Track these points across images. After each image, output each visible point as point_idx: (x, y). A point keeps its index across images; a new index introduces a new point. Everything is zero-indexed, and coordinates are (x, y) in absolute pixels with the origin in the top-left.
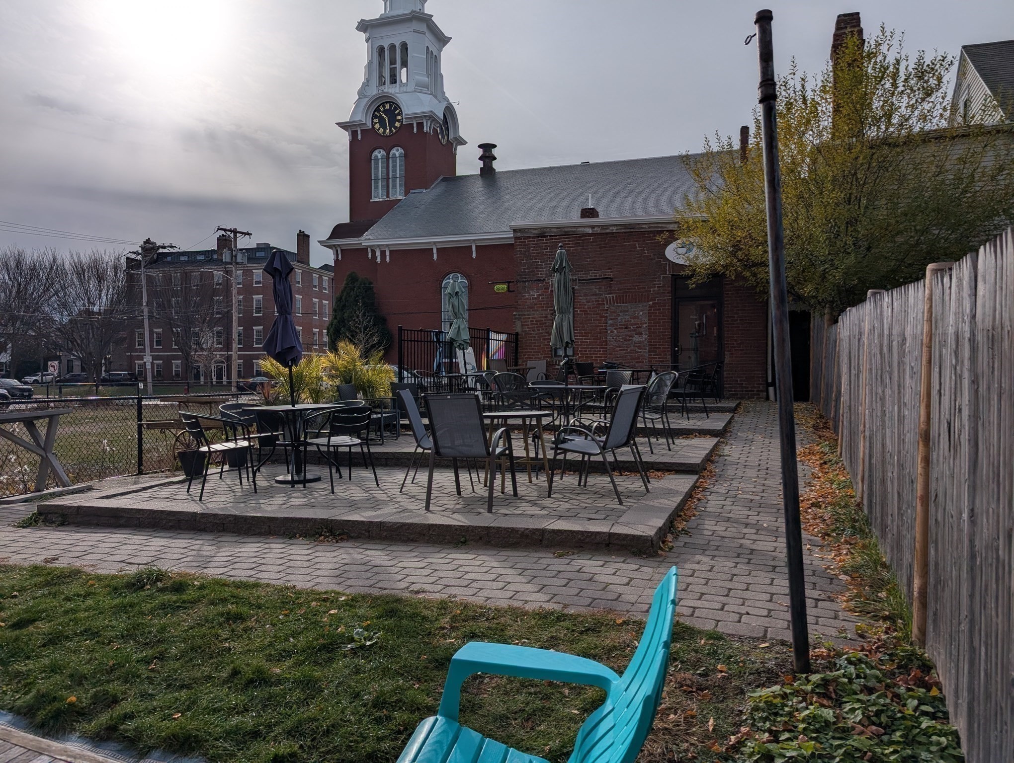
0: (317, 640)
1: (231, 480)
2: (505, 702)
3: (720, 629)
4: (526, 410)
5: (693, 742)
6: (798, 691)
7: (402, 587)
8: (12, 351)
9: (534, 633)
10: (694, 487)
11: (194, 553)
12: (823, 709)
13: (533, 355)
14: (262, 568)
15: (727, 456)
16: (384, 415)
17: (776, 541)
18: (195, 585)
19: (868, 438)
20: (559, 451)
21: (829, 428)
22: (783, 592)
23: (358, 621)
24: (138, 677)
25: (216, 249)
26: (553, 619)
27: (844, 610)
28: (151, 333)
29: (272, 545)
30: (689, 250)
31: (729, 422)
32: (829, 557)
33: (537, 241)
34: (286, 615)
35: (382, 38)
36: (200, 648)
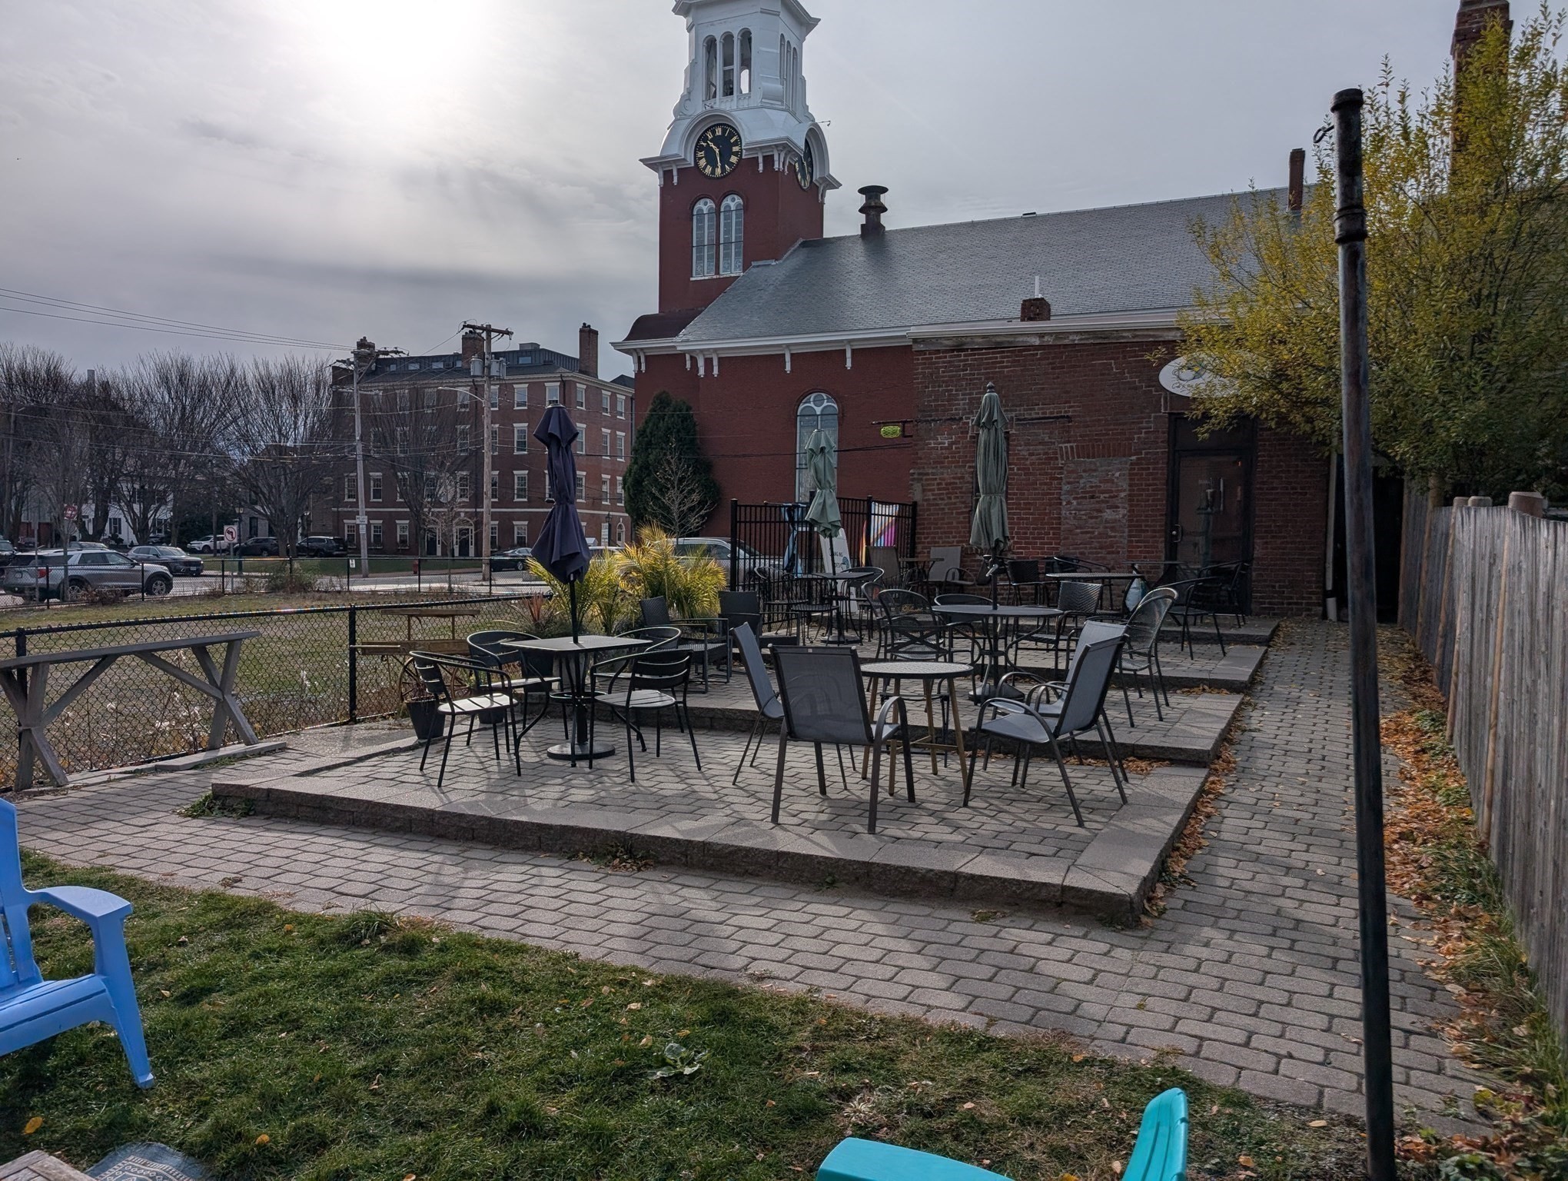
0: (613, 1058)
3: (1243, 1086)
7: (737, 966)
8: (174, 506)
9: (943, 1070)
10: (1201, 793)
11: (429, 879)
13: (940, 538)
14: (530, 915)
15: (1255, 730)
16: (709, 646)
17: (1338, 905)
18: (434, 944)
19: (1502, 741)
21: (1431, 681)
22: (1350, 1014)
23: (671, 1027)
24: (355, 1103)
25: (460, 352)
26: (972, 1048)
27: (1455, 1056)
28: (367, 479)
29: (544, 871)
30: (1198, 375)
31: (1260, 664)
32: (1430, 943)
33: (951, 357)
34: (565, 1007)
35: (712, 24)
36: (442, 1059)
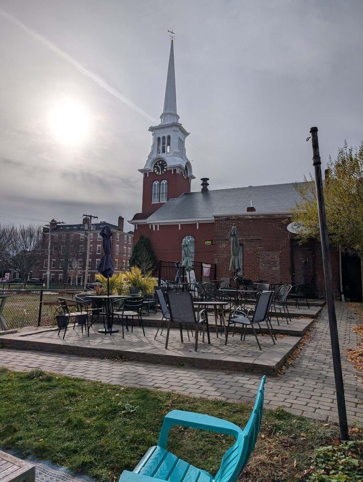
0: (108, 408)
1: (78, 330)
2: (194, 445)
3: (304, 415)
4: (217, 301)
5: (285, 471)
6: (341, 449)
7: (150, 385)
10: (299, 343)
11: (58, 364)
12: (353, 459)
13: (223, 275)
14: (87, 372)
15: (317, 328)
16: (150, 302)
18: (56, 379)
20: (230, 322)
23: (128, 400)
24: (26, 420)
25: (82, 224)
26: (221, 405)
28: (51, 261)
29: (93, 362)
30: (298, 227)
31: (320, 311)
33: (225, 222)
34: (95, 395)
35: (159, 134)
36: (55, 408)
